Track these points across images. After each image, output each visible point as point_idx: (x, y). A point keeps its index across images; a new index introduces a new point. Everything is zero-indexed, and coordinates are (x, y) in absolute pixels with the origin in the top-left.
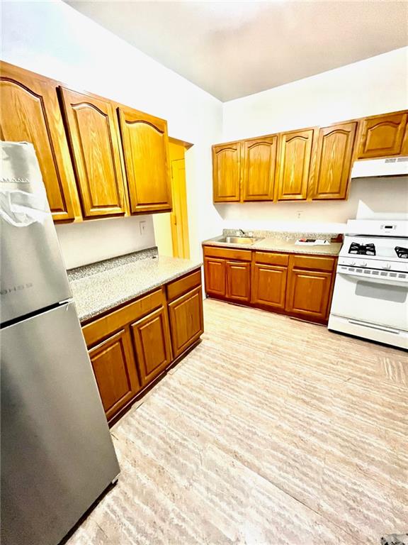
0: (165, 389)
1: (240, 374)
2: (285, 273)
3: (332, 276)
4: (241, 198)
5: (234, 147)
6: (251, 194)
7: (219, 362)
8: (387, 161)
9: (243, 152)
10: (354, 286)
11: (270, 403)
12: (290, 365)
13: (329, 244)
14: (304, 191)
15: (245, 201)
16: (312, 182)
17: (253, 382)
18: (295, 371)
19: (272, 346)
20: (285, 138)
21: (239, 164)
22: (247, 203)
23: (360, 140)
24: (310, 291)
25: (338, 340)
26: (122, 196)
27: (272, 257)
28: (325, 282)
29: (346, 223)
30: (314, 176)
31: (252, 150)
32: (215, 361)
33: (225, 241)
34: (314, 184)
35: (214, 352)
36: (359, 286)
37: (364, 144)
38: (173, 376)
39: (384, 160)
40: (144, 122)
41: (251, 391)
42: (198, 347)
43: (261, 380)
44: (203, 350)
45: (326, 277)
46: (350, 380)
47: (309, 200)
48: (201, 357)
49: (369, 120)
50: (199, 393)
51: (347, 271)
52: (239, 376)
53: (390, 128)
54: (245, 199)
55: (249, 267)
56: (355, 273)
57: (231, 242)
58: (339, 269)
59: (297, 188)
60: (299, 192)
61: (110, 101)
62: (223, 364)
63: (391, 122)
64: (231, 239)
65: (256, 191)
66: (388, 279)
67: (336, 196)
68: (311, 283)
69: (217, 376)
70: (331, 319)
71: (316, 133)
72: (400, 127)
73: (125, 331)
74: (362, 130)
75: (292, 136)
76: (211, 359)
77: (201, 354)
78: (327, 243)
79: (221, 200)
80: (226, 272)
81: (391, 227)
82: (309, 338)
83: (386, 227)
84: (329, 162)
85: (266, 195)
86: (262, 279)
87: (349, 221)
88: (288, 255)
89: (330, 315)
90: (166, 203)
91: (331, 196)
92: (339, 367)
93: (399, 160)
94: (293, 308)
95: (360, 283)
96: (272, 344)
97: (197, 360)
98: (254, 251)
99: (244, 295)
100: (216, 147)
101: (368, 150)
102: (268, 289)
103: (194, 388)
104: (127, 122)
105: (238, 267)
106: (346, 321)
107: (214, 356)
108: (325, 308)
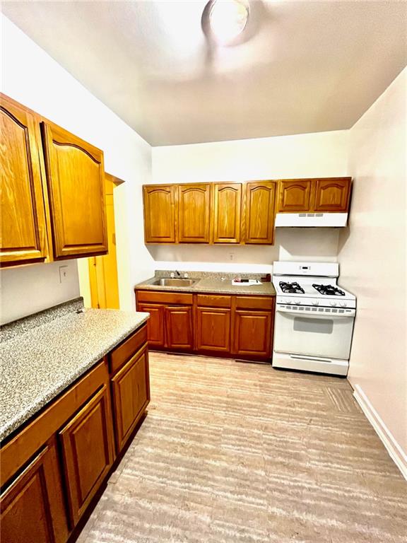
0: (109, 513)
1: (206, 449)
2: (228, 315)
3: (272, 314)
4: (177, 239)
5: (168, 189)
6: (187, 235)
7: (176, 440)
8: (300, 216)
9: (177, 196)
10: (291, 322)
11: (252, 482)
12: (255, 420)
13: (261, 283)
14: (238, 236)
15: (180, 243)
16: (244, 227)
17: (224, 457)
18: (262, 426)
19: (229, 400)
20: (217, 187)
21: (173, 206)
22: (181, 244)
23: (279, 197)
24: (253, 330)
25: (285, 377)
26: (43, 235)
27: (215, 299)
28: (266, 321)
29: (272, 264)
30: (245, 223)
31: (186, 195)
32: (171, 439)
33: (158, 283)
34: (245, 229)
35: (166, 426)
36: (297, 322)
37: (283, 200)
38: (117, 484)
39: (298, 214)
40: (77, 146)
41: (226, 473)
42: (144, 424)
43: (232, 450)
44: (152, 426)
45: (267, 316)
46: (312, 422)
47: (243, 243)
48: (151, 438)
49: (284, 182)
50: (161, 501)
51: (285, 309)
52: (205, 454)
53: (299, 190)
54: (180, 241)
55: (190, 311)
56: (292, 311)
57: (166, 285)
58: (278, 308)
59: (231, 233)
60: (233, 236)
61: (31, 112)
62: (182, 441)
63: (300, 186)
64: (165, 281)
65: (192, 233)
66: (317, 313)
67: (265, 241)
68: (253, 322)
69: (178, 462)
70: (275, 357)
71: (244, 188)
72: (306, 190)
73: (49, 448)
74: (280, 188)
75: (223, 187)
76: (166, 438)
77: (150, 434)
78: (259, 283)
79: (153, 240)
80: (165, 319)
81: (307, 268)
82: (260, 381)
83: (304, 268)
84: (257, 211)
85: (203, 238)
86: (205, 322)
87: (275, 262)
88: (230, 297)
89: (274, 353)
90: (101, 244)
91: (261, 241)
92: (297, 409)
93: (309, 216)
94: (239, 350)
95: (298, 319)
96: (228, 397)
97: (147, 445)
98: (195, 293)
99: (186, 342)
100: (147, 186)
101: (286, 205)
102: (213, 332)
103: (153, 495)
104: (55, 142)
105: (178, 312)
106: (288, 357)
107: (167, 433)
108: (268, 345)
